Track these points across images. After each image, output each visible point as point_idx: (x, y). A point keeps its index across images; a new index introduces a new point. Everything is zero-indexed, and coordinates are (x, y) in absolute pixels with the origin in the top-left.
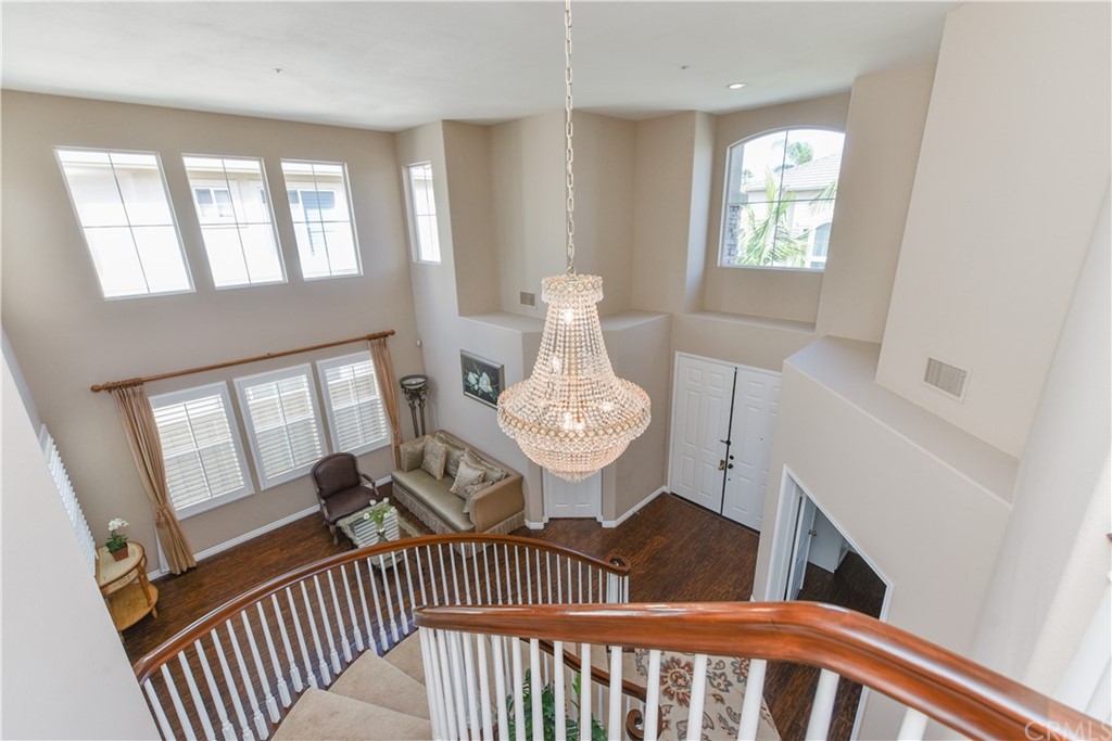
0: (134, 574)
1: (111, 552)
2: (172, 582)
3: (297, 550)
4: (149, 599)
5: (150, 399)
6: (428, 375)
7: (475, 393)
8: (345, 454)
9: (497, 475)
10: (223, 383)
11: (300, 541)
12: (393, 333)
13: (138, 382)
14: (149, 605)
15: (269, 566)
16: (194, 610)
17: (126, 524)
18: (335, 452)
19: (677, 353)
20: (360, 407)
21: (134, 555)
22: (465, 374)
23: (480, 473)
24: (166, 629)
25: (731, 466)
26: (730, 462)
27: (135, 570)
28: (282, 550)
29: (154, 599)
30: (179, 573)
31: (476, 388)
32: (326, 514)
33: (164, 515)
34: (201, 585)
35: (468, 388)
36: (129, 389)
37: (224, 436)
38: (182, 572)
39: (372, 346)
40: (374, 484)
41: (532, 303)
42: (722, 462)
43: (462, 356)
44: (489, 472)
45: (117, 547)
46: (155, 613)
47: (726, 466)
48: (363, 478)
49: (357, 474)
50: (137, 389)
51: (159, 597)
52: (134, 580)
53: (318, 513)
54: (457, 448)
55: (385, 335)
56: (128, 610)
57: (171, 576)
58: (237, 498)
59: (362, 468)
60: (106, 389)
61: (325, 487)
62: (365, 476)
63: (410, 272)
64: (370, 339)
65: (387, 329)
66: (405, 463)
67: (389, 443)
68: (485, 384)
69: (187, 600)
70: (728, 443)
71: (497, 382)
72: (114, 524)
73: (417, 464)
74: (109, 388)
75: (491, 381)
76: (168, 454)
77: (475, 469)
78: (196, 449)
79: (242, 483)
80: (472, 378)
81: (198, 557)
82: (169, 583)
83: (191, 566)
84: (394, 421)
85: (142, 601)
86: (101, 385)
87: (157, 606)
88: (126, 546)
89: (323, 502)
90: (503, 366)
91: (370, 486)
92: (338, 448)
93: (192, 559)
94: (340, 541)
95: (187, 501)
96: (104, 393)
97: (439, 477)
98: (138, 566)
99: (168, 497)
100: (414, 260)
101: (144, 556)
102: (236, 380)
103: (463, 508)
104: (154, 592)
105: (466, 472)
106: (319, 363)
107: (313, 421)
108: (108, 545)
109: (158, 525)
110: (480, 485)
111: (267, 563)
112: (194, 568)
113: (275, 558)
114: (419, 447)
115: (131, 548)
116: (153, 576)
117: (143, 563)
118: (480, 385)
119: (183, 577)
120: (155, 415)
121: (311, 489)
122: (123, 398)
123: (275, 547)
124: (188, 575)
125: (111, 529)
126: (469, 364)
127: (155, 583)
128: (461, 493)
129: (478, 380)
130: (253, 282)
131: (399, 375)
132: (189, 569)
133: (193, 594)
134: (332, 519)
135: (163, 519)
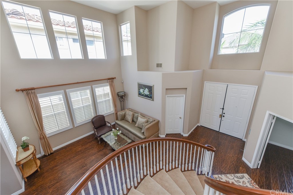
0: (32, 156)
1: (23, 148)
2: (45, 158)
3: (87, 146)
4: (37, 165)
5: (37, 95)
6: (125, 91)
7: (143, 95)
8: (101, 115)
9: (151, 120)
10: (63, 91)
11: (88, 143)
12: (115, 78)
13: (33, 89)
14: (37, 167)
15: (78, 151)
16: (53, 167)
17: (28, 138)
18: (98, 115)
19: (205, 82)
20: (105, 101)
21: (31, 149)
22: (139, 90)
23: (146, 120)
24: (43, 175)
25: (224, 116)
26: (223, 115)
27: (32, 155)
28: (82, 146)
29: (39, 165)
30: (47, 155)
31: (143, 93)
32: (97, 134)
33: (42, 135)
34: (55, 159)
35: (140, 94)
36: (30, 91)
37: (63, 109)
38: (49, 154)
39: (109, 82)
40: (111, 124)
41: (161, 67)
42: (220, 115)
43: (138, 84)
44: (148, 120)
45: (25, 147)
46: (39, 170)
47: (221, 116)
48: (107, 123)
49: (105, 122)
50: (33, 91)
51: (41, 163)
52: (31, 158)
53: (93, 133)
54: (136, 113)
55: (113, 79)
56: (29, 169)
57: (45, 156)
58: (67, 129)
59: (107, 119)
60: (21, 90)
61: (95, 125)
62: (108, 122)
63: (120, 59)
64: (109, 79)
65: (113, 77)
66: (119, 118)
67: (113, 112)
68: (146, 92)
69: (50, 164)
70: (223, 109)
71: (151, 90)
72: (24, 138)
73: (124, 118)
74: (23, 90)
75: (149, 91)
76: (44, 114)
77: (144, 119)
78: (54, 113)
79: (69, 124)
80: (141, 90)
81: (54, 149)
82: (44, 159)
83: (52, 152)
84: (115, 106)
85: (34, 166)
86: (19, 89)
87: (40, 167)
88: (28, 146)
89: (96, 130)
90: (154, 85)
91: (109, 125)
92: (99, 113)
93: (52, 150)
94: (101, 142)
95: (50, 131)
96: (20, 92)
97: (131, 122)
98: (33, 153)
99: (44, 129)
100: (122, 56)
101: (35, 149)
102: (67, 90)
103: (141, 131)
104: (38, 162)
105: (141, 120)
106: (93, 86)
107: (91, 105)
108: (22, 146)
109: (40, 138)
110: (147, 123)
111: (77, 151)
112: (52, 153)
113: (80, 149)
114: (124, 113)
115: (30, 147)
116: (38, 156)
117: (34, 152)
118: (145, 93)
119: (49, 156)
120: (39, 101)
121: (91, 126)
122: (28, 94)
123: (79, 145)
124: (51, 155)
125: (22, 140)
126: (141, 86)
127: (39, 159)
128: (140, 126)
129: (144, 91)
130: (72, 58)
131: (117, 91)
132: (51, 153)
133: (52, 162)
134: (99, 135)
135: (42, 136)
